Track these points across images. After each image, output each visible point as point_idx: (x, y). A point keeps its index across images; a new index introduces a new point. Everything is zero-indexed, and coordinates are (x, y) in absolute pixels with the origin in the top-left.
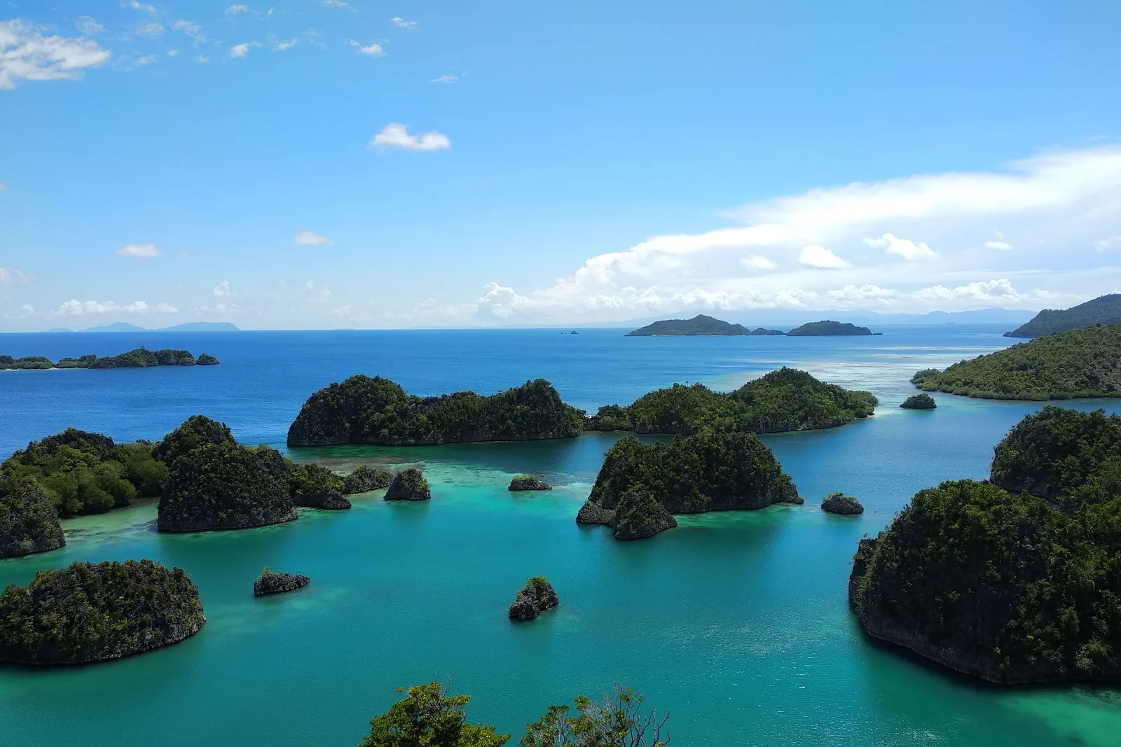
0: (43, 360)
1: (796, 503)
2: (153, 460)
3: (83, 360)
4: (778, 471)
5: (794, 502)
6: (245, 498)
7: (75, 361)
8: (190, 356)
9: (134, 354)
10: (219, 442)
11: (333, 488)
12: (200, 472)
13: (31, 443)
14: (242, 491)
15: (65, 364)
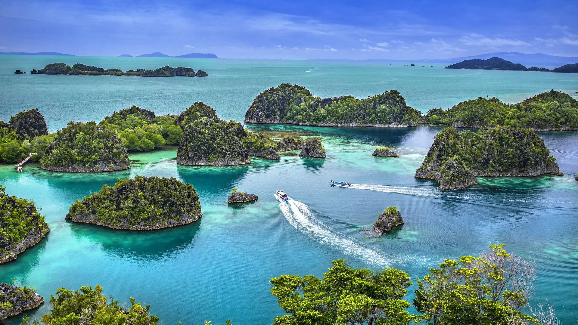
0: (119, 70)
1: (558, 175)
2: (174, 126)
3: (138, 72)
4: (547, 154)
5: (557, 175)
6: (223, 149)
7: (134, 72)
8: (193, 71)
9: (164, 69)
10: (210, 117)
11: (270, 147)
12: (200, 133)
13: (114, 112)
14: (222, 145)
15: (130, 73)
